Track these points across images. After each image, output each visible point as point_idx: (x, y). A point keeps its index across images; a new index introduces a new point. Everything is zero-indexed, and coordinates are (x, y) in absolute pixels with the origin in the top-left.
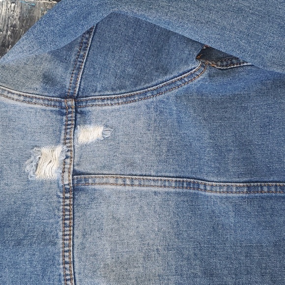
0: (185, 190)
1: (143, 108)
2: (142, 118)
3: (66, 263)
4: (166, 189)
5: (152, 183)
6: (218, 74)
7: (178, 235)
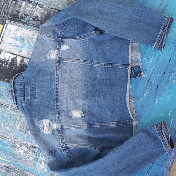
0: (88, 64)
1: (79, 42)
2: (79, 44)
3: (57, 80)
4: (84, 64)
5: (80, 62)
6: (99, 35)
7: (86, 76)
